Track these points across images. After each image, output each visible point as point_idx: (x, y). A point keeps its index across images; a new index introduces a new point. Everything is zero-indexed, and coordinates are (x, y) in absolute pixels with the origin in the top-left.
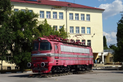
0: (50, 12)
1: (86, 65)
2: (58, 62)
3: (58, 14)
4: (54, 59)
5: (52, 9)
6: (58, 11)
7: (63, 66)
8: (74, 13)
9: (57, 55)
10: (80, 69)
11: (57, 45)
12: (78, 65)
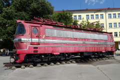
0: (93, 15)
1: (101, 52)
2: (38, 50)
3: (99, 15)
4: (29, 45)
6: (99, 14)
7: (52, 55)
9: (35, 40)
11: (38, 28)
12: (86, 52)
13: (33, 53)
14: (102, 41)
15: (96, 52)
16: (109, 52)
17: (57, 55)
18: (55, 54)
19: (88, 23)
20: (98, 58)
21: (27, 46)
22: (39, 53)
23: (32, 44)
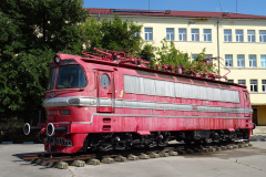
0: (185, 30)
1: (227, 132)
2: (111, 124)
4: (94, 114)
5: (190, 23)
6: (201, 27)
7: (135, 135)
8: (234, 28)
10: (209, 141)
11: (109, 74)
12: (198, 130)
13: (101, 130)
14: (228, 105)
15: (216, 131)
16: (241, 130)
17: (145, 136)
18: (141, 133)
19: (174, 51)
20: (219, 144)
21: (89, 116)
22: (112, 130)
23: (100, 110)
